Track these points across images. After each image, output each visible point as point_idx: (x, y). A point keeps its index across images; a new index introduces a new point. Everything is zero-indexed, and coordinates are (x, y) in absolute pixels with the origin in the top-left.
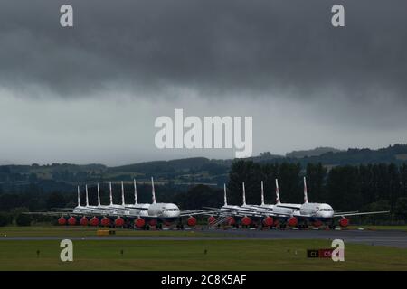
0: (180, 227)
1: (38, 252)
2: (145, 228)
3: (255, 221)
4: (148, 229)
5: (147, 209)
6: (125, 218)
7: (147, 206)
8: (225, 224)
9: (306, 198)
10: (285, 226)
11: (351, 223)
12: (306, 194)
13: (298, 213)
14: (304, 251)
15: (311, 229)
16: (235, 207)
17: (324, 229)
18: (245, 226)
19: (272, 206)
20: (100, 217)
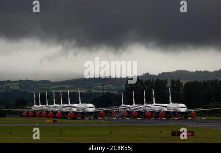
0: (96, 118)
1: (11, 133)
2: (74, 118)
3: (140, 114)
4: (76, 119)
5: (75, 107)
6: (63, 113)
7: (75, 105)
8: (122, 116)
9: (170, 100)
10: (158, 117)
11: (197, 115)
12: (170, 98)
13: (166, 109)
14: (170, 132)
15: (174, 119)
16: (129, 106)
17: (182, 119)
18: (135, 117)
19: (150, 105)
20: (47, 112)
